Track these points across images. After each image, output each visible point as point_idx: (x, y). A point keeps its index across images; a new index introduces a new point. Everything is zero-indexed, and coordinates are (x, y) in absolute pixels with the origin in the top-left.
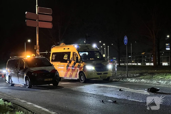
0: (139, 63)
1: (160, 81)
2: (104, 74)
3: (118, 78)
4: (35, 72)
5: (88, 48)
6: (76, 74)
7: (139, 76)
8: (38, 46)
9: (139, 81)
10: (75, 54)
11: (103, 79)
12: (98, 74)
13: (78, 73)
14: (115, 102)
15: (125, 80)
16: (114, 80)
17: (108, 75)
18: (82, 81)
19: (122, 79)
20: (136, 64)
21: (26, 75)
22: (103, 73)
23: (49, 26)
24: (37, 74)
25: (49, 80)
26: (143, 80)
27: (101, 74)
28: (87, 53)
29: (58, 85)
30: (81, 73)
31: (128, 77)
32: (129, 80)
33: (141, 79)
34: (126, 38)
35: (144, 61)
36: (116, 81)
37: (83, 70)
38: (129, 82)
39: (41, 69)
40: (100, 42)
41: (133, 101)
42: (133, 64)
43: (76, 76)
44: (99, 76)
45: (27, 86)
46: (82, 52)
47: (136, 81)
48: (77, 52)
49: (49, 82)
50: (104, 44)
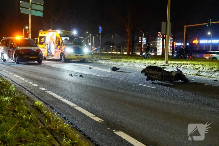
0: (119, 52)
1: (124, 64)
2: (81, 56)
3: (92, 60)
4: (22, 50)
5: (69, 34)
6: (58, 55)
7: (109, 59)
8: (31, 31)
9: (108, 62)
10: (58, 38)
11: (80, 60)
12: (76, 56)
13: (60, 54)
14: (81, 76)
15: (97, 62)
16: (89, 61)
17: (84, 57)
18: (62, 60)
19: (95, 61)
20: (116, 53)
21: (15, 52)
22: (79, 55)
23: (41, 14)
24: (24, 52)
25: (34, 57)
26: (111, 62)
27: (78, 56)
28: (68, 38)
29: (42, 63)
30: (62, 54)
31: (100, 60)
32: (100, 62)
33: (110, 61)
34: (100, 28)
35: (123, 51)
36: (90, 62)
37: (64, 51)
38: (100, 63)
39: (27, 49)
40: (87, 32)
41: (96, 76)
42: (114, 53)
43: (58, 57)
44: (76, 57)
45: (15, 62)
46: (64, 37)
47: (106, 63)
48: (59, 37)
49: (34, 60)
50: (90, 35)
